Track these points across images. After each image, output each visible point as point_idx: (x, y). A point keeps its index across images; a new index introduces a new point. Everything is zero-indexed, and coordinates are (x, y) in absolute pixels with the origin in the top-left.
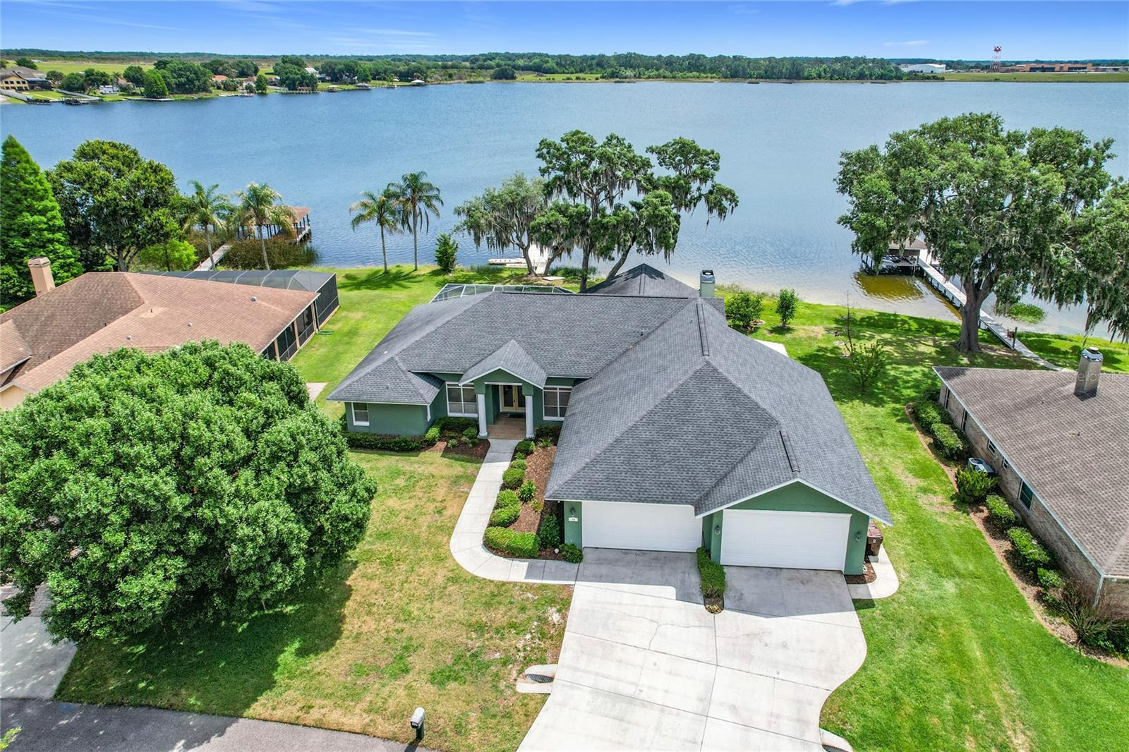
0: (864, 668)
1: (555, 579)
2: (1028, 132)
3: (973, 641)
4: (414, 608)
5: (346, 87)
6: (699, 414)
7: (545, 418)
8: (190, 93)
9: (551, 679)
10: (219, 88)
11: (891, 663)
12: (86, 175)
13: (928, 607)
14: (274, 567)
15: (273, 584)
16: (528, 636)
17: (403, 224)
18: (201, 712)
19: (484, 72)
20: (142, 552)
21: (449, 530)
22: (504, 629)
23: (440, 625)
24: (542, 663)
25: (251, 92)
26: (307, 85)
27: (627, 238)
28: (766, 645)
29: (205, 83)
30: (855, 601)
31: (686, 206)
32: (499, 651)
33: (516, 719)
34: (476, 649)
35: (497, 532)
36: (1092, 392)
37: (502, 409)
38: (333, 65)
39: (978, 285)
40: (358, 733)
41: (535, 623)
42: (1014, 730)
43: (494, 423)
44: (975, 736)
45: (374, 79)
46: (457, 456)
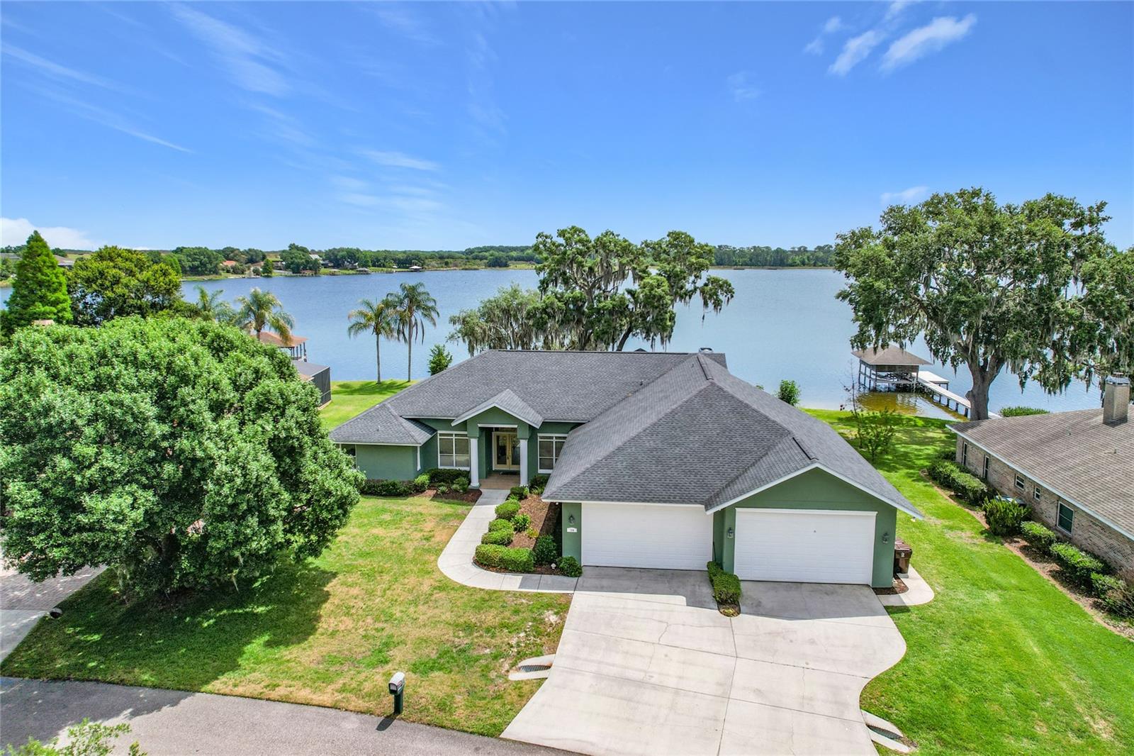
0: (905, 660)
1: (553, 589)
2: (1021, 205)
3: (1028, 639)
4: (396, 611)
5: (347, 272)
6: (706, 426)
7: (540, 471)
8: (202, 275)
9: (548, 667)
10: (228, 272)
11: (936, 656)
12: (100, 273)
13: (971, 612)
14: (250, 519)
15: (248, 540)
16: (522, 635)
17: (398, 333)
18: (154, 687)
19: (478, 261)
20: (112, 472)
21: (438, 552)
22: (495, 628)
23: (424, 625)
24: (538, 656)
25: (257, 274)
26: (310, 269)
27: (623, 323)
28: (791, 641)
29: (216, 266)
30: (886, 608)
31: (681, 297)
32: (490, 647)
33: (508, 699)
34: (463, 646)
35: (490, 548)
36: (1123, 420)
37: (495, 467)
38: (336, 252)
39: (983, 368)
40: (328, 707)
41: (530, 624)
42: (1092, 717)
43: (486, 477)
44: (1046, 721)
45: (374, 266)
46: (447, 501)
